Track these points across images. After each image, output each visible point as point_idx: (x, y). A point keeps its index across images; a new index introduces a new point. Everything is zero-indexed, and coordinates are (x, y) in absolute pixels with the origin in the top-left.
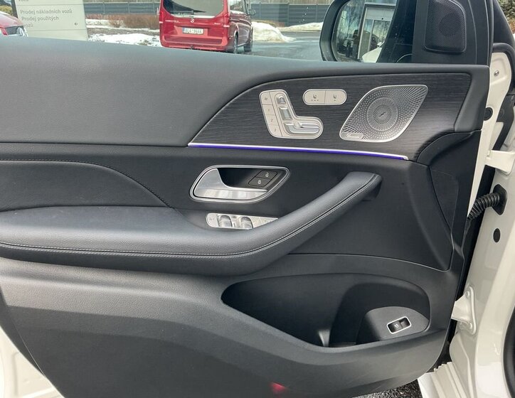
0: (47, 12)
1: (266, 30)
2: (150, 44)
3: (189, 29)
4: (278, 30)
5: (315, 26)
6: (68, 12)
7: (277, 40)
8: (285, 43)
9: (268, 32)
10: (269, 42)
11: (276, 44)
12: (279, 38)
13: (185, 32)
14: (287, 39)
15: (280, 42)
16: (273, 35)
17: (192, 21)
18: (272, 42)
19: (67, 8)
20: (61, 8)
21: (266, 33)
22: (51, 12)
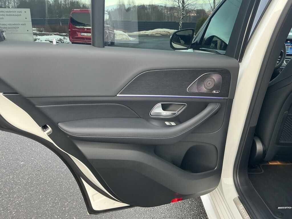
0: (13, 25)
1: (121, 34)
2: (63, 40)
3: (84, 34)
4: (126, 34)
5: (145, 32)
6: (23, 25)
7: (126, 39)
8: (131, 41)
9: (122, 35)
10: (123, 40)
11: (125, 41)
12: (127, 38)
13: (82, 35)
14: (131, 39)
15: (128, 40)
16: (124, 37)
17: (86, 30)
18: (124, 40)
19: (23, 23)
20: (20, 23)
21: (121, 35)
22: (15, 24)
